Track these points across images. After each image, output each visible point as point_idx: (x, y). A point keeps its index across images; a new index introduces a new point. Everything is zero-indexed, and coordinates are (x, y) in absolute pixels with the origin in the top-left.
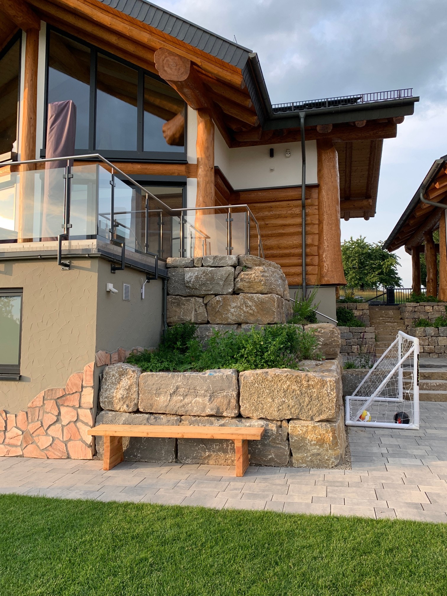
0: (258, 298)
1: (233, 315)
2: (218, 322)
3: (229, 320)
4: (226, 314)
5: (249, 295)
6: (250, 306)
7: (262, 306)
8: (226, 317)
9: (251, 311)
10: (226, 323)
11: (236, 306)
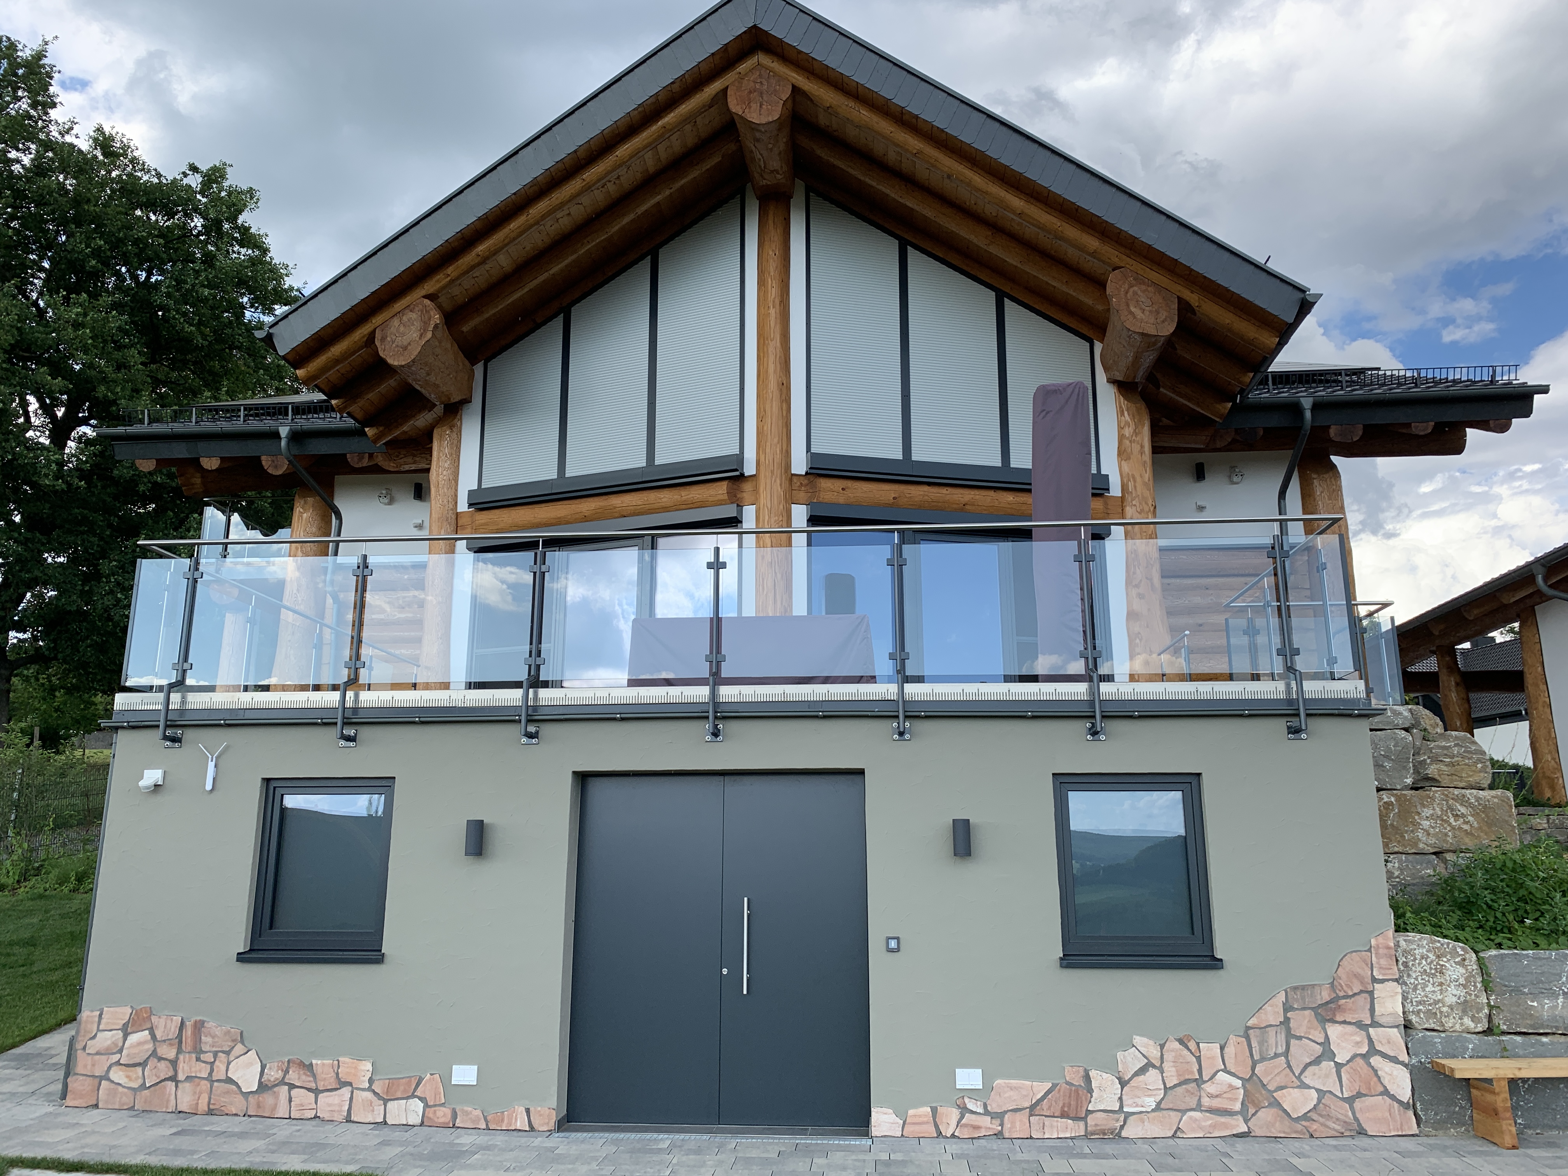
0: (1478, 799)
1: (1429, 834)
2: (1396, 849)
3: (1421, 845)
4: (1412, 831)
5: (1456, 792)
6: (1463, 816)
7: (1487, 816)
8: (1413, 838)
9: (1466, 827)
10: (1413, 851)
11: (1432, 815)
